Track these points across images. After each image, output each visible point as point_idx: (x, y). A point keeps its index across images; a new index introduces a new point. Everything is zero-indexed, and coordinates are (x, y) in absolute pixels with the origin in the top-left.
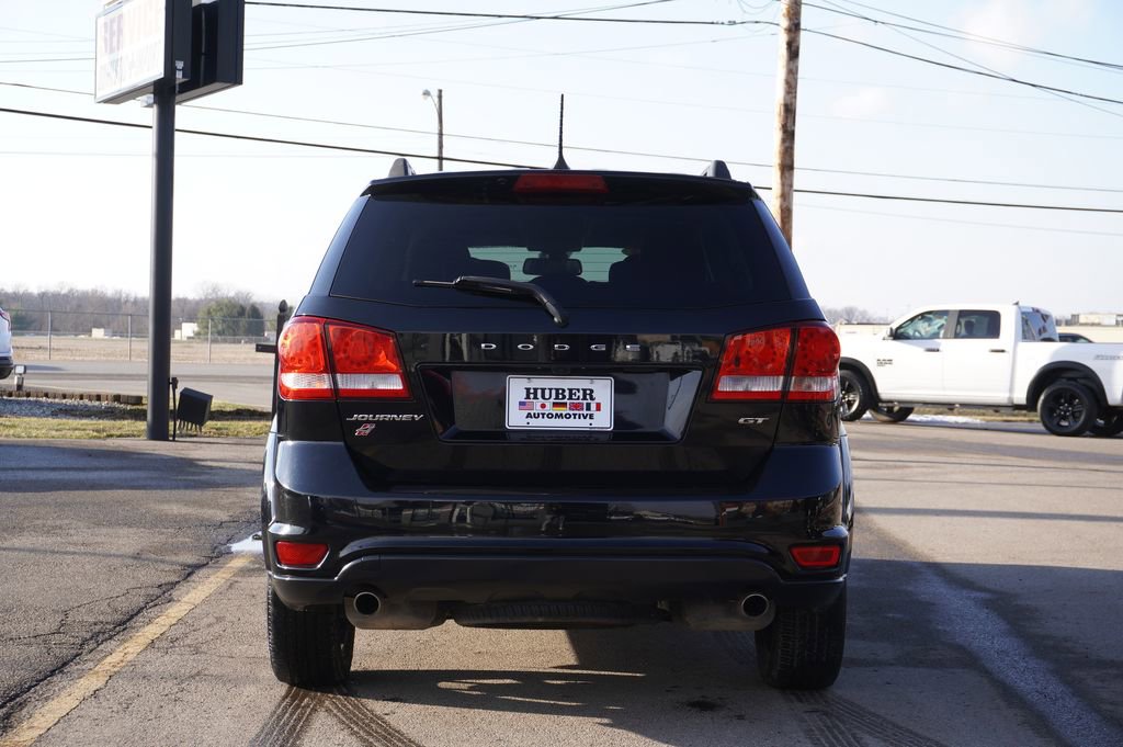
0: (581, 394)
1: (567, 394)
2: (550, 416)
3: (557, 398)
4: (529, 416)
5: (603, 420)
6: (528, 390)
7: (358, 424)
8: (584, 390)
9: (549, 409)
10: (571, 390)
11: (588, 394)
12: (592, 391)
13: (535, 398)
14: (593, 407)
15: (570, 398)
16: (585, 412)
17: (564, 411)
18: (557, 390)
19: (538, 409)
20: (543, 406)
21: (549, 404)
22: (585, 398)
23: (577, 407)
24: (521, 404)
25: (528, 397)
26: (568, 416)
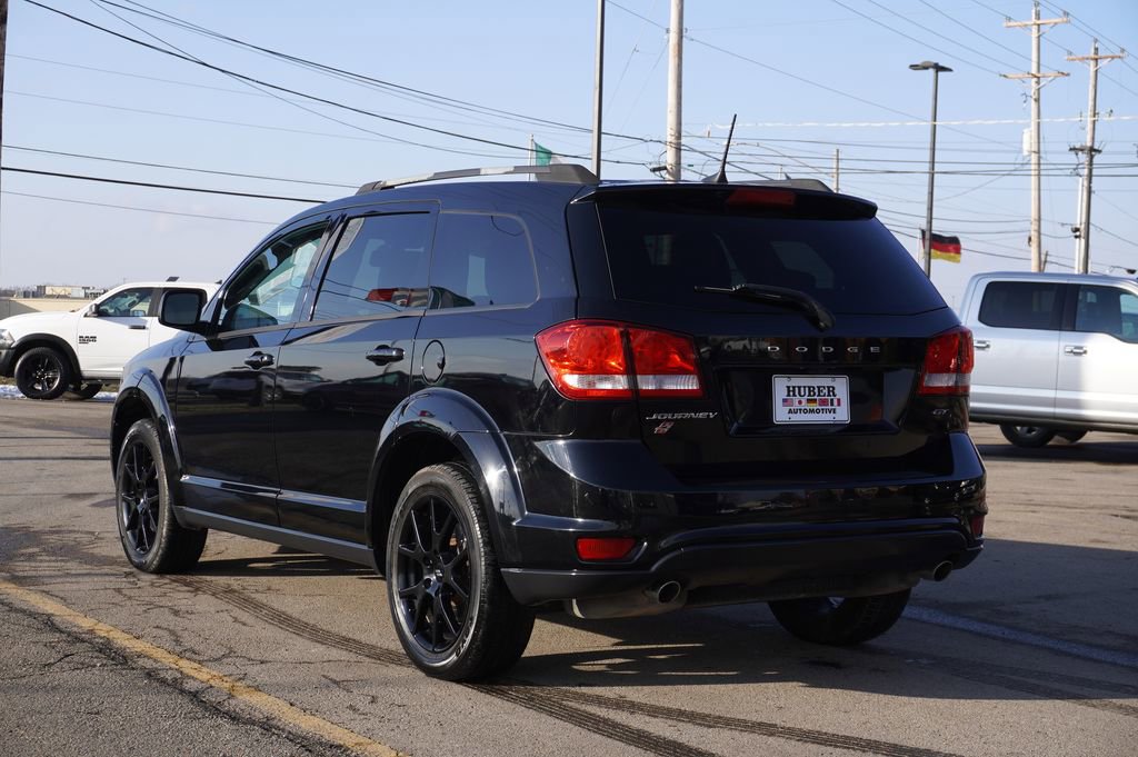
0: (826, 391)
1: (816, 391)
2: (805, 411)
3: (809, 395)
4: (790, 412)
5: (842, 414)
6: (788, 387)
7: (658, 422)
8: (829, 387)
9: (805, 405)
10: (819, 387)
11: (831, 390)
12: (834, 388)
13: (794, 395)
14: (835, 402)
15: (819, 395)
16: (830, 407)
17: (815, 406)
18: (809, 388)
19: (796, 406)
20: (800, 402)
21: (804, 400)
22: (829, 395)
23: (824, 402)
24: (785, 401)
25: (789, 395)
26: (818, 411)
